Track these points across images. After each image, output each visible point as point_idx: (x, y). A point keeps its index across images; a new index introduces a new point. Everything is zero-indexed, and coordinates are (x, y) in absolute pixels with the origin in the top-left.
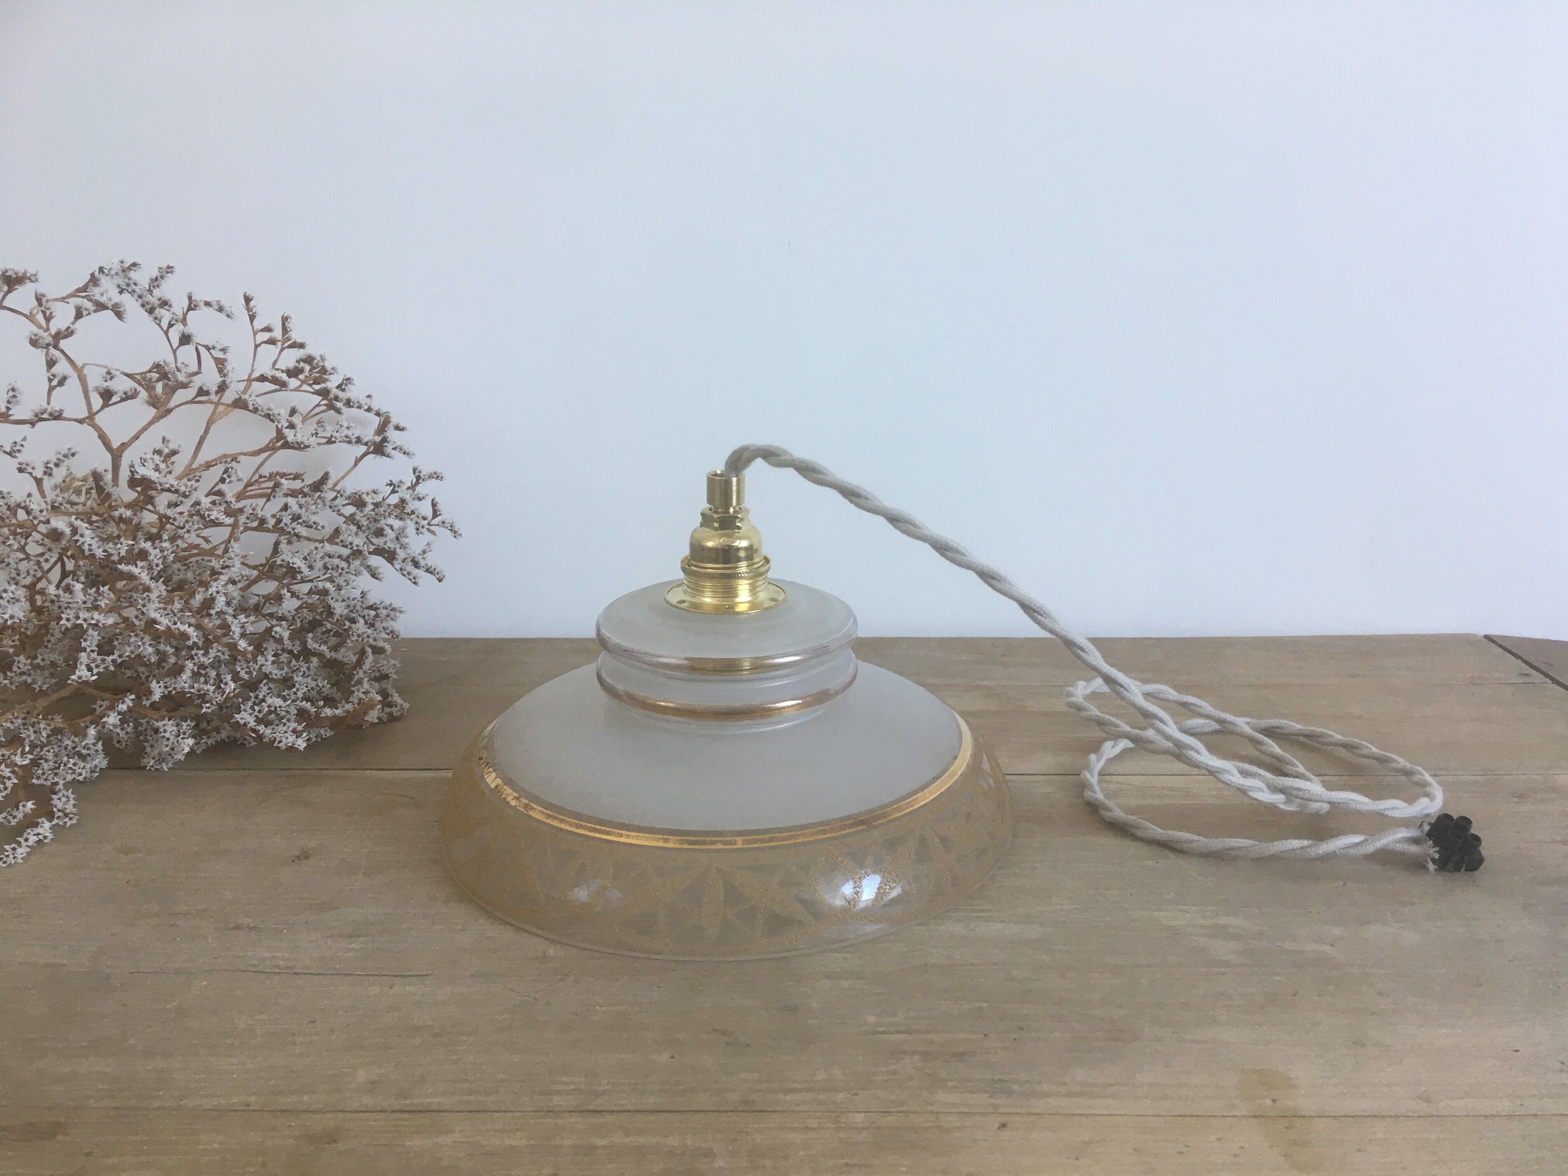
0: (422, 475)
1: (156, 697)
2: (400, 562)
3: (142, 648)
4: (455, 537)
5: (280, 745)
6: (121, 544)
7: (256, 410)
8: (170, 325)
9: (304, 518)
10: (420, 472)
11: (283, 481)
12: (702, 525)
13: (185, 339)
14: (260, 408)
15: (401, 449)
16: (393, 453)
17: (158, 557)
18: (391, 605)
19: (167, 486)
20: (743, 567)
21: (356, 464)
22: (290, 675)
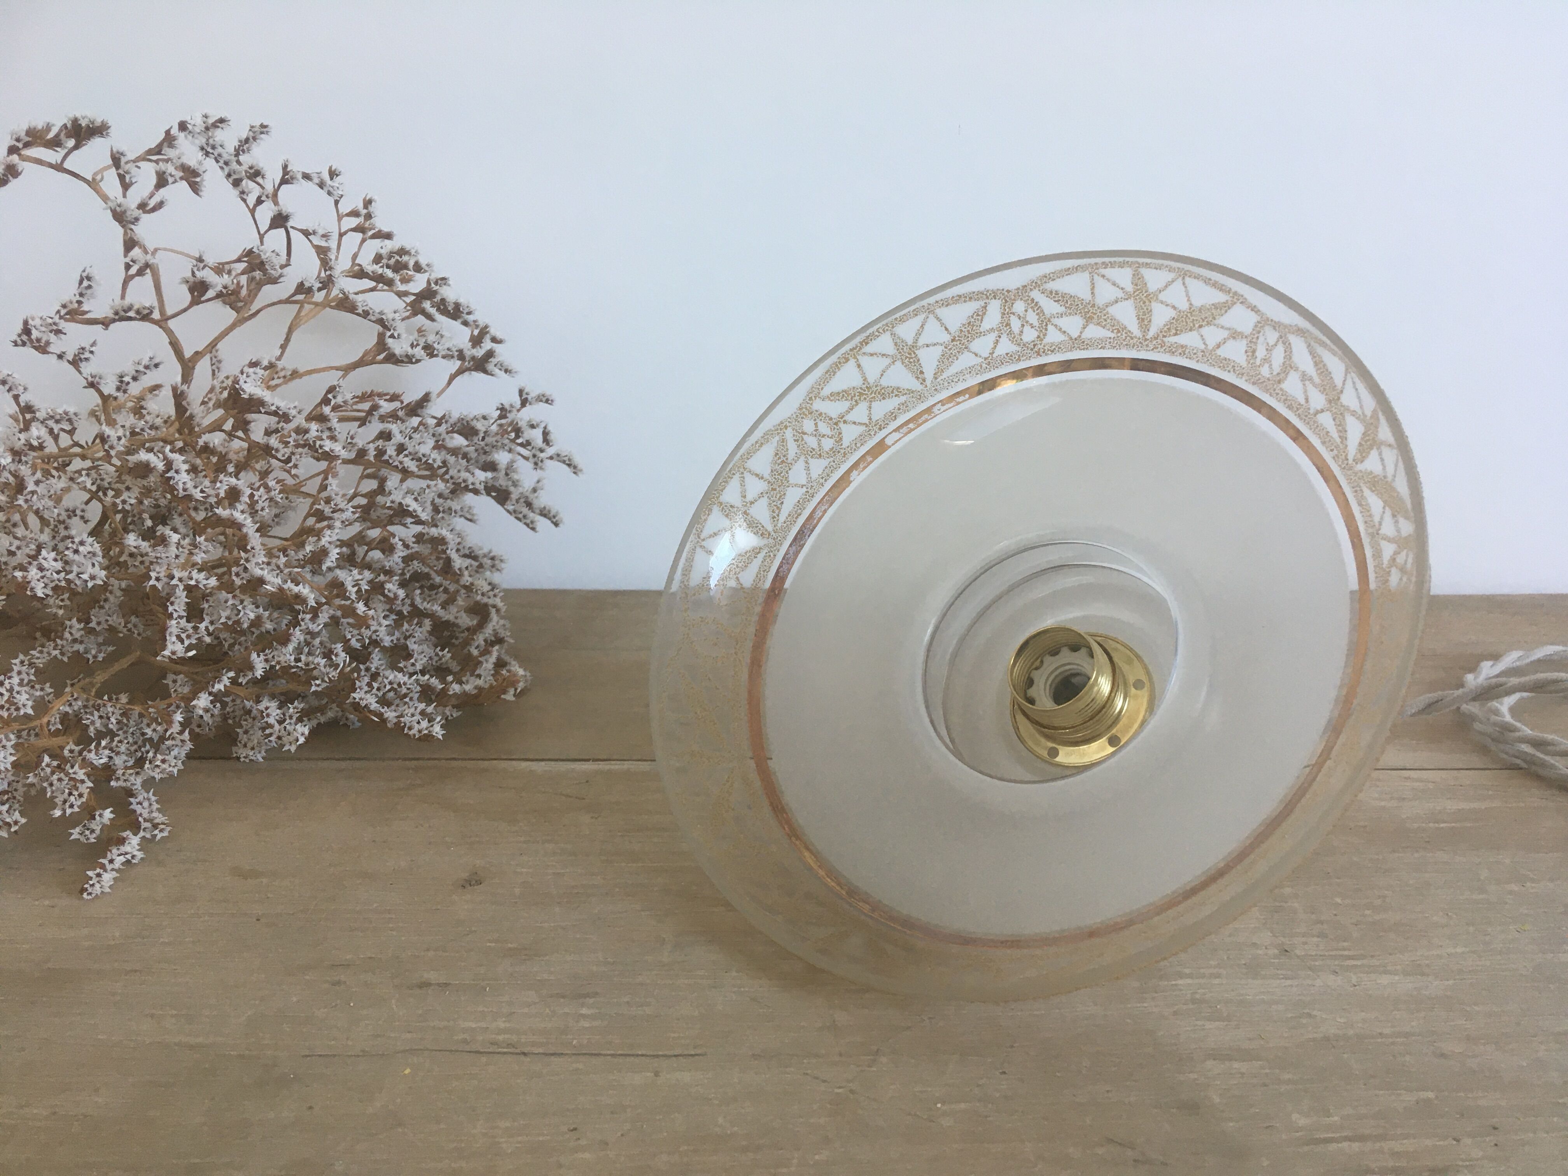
0: (529, 397)
1: (259, 673)
2: (514, 502)
3: (242, 614)
4: (575, 473)
5: (411, 733)
6: (221, 482)
7: (366, 314)
8: (259, 202)
9: (410, 449)
10: (527, 394)
11: (382, 403)
13: (280, 220)
14: (371, 312)
15: (501, 365)
16: (496, 371)
17: (264, 499)
18: (490, 552)
19: (273, 408)
21: (449, 383)
22: (402, 641)
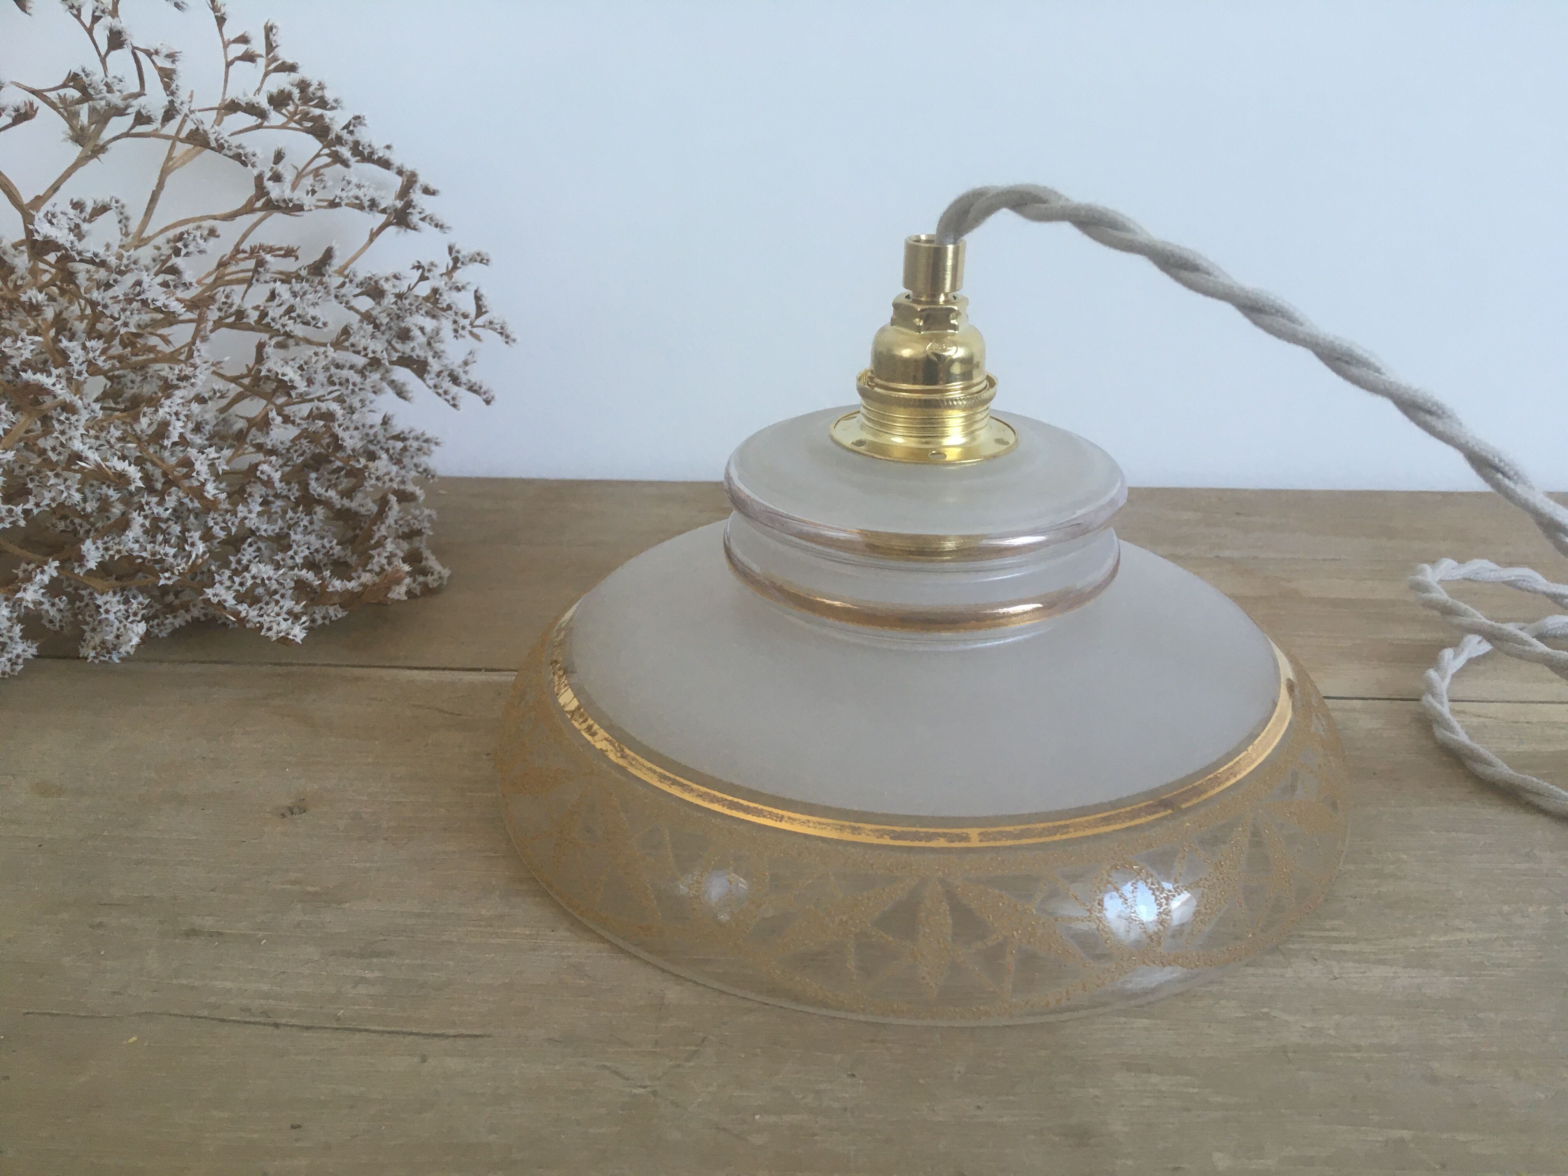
0: (460, 256)
1: (92, 564)
2: (433, 375)
3: (65, 494)
4: (507, 343)
5: (269, 634)
6: (23, 340)
7: (220, 148)
8: (96, 19)
9: (299, 311)
10: (458, 252)
11: (268, 257)
12: (893, 322)
13: (116, 40)
14: (226, 145)
15: (431, 219)
16: (421, 224)
17: (80, 361)
18: (423, 434)
19: (89, 255)
20: (956, 390)
21: (371, 240)
22: (286, 530)
